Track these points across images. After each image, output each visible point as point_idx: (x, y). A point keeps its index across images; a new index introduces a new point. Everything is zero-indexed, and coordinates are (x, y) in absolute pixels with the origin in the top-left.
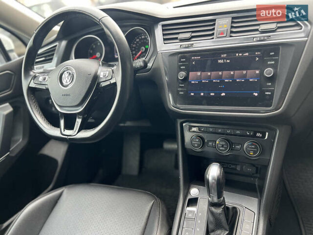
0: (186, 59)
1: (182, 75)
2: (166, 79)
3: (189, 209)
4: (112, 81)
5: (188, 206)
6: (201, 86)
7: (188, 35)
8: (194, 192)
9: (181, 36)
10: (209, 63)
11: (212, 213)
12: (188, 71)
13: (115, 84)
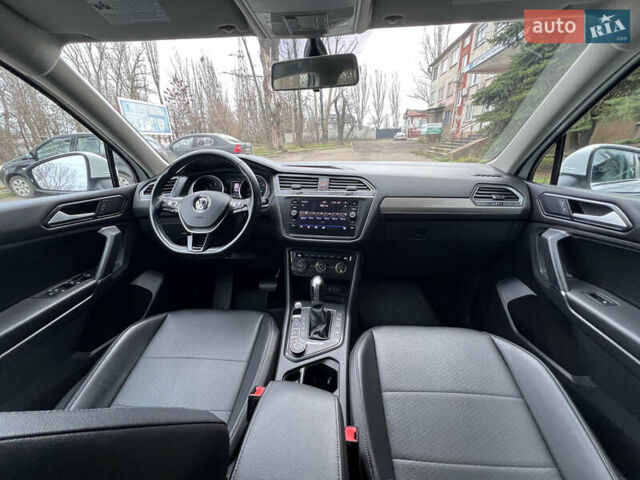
0: (297, 202)
1: (294, 213)
2: (280, 215)
3: (294, 316)
4: (245, 209)
5: (294, 314)
6: (307, 221)
7: (299, 186)
8: (298, 305)
9: (293, 186)
10: (314, 206)
11: (315, 314)
12: (298, 210)
13: (247, 211)
